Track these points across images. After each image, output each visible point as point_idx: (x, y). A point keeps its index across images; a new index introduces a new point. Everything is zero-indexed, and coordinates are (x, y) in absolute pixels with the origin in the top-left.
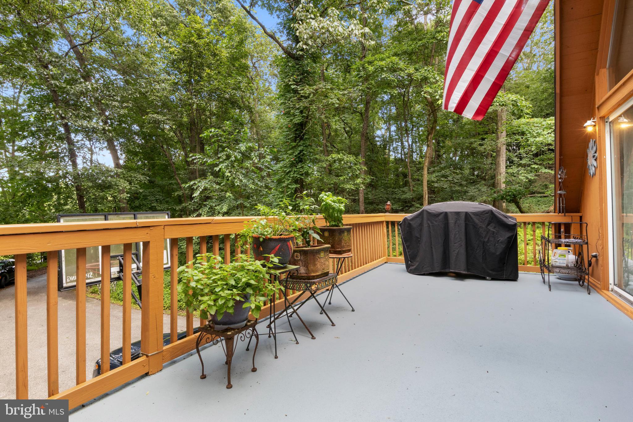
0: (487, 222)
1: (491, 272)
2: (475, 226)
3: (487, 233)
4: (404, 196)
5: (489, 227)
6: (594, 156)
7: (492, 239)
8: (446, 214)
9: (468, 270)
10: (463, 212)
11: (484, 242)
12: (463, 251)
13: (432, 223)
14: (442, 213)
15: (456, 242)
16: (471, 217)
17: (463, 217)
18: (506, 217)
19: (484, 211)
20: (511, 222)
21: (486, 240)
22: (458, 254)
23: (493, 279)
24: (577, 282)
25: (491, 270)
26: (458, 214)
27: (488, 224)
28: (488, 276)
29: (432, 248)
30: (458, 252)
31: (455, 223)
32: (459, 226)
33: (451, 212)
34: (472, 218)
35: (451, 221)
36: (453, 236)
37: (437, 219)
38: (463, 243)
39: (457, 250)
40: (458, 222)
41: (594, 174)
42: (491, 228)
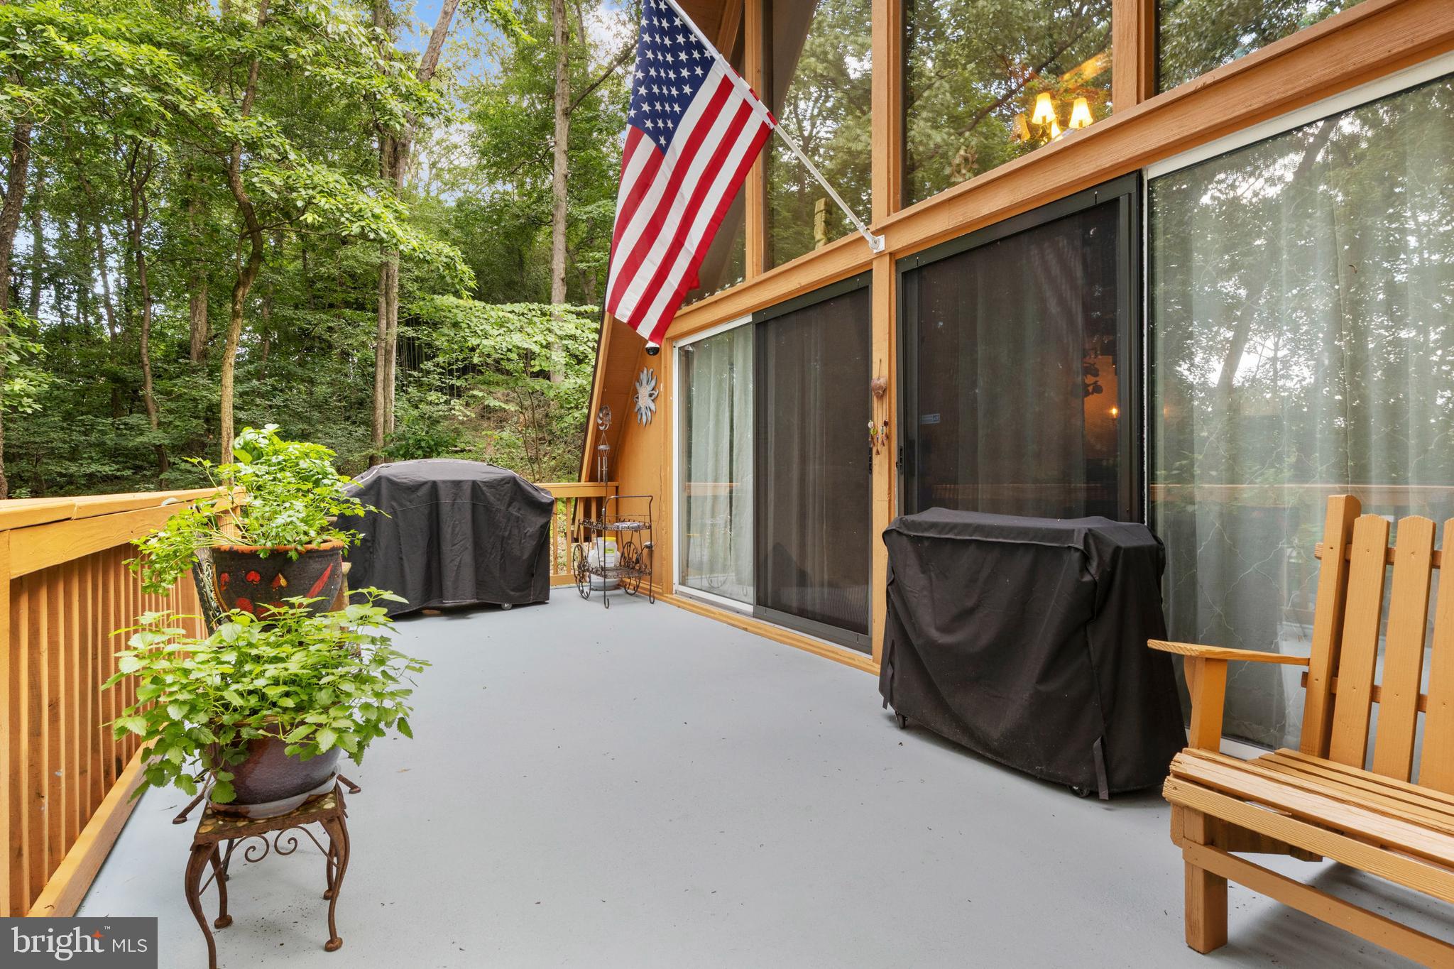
0: (507, 499)
1: (512, 593)
2: (488, 508)
3: (509, 520)
4: (140, 439)
5: (510, 509)
6: (651, 395)
7: (515, 531)
8: (434, 484)
9: (477, 596)
10: (467, 481)
11: (503, 537)
12: (468, 558)
13: (401, 505)
14: (425, 483)
15: (456, 542)
16: (482, 490)
17: (467, 490)
18: (536, 489)
19: (502, 480)
20: (545, 498)
21: (507, 534)
22: (459, 567)
23: (515, 606)
24: (621, 591)
25: (513, 590)
26: (457, 484)
27: (509, 505)
28: (507, 602)
29: (401, 559)
30: (460, 563)
31: (453, 504)
32: (460, 509)
33: (444, 482)
34: (483, 493)
35: (445, 500)
36: (450, 530)
37: (414, 496)
38: (469, 545)
39: (458, 560)
40: (458, 501)
41: (649, 423)
42: (513, 511)
